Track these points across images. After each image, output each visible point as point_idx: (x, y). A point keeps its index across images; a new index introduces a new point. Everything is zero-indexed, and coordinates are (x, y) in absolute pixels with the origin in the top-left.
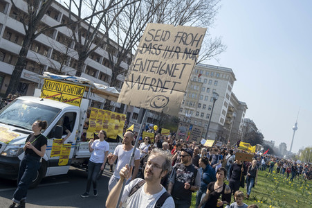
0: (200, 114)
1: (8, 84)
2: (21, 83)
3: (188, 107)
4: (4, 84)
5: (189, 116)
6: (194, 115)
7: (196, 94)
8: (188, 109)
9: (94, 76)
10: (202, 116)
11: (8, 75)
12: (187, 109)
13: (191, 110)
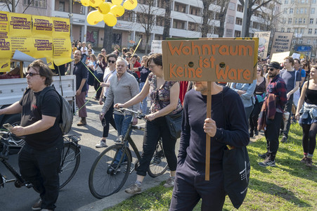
0: (313, 31)
1: (103, 37)
2: (115, 35)
3: (297, 26)
4: (100, 39)
5: (300, 36)
6: (306, 33)
7: (305, 8)
8: (298, 28)
9: (184, 12)
10: (310, 32)
11: (102, 28)
12: (295, 28)
13: (302, 28)
